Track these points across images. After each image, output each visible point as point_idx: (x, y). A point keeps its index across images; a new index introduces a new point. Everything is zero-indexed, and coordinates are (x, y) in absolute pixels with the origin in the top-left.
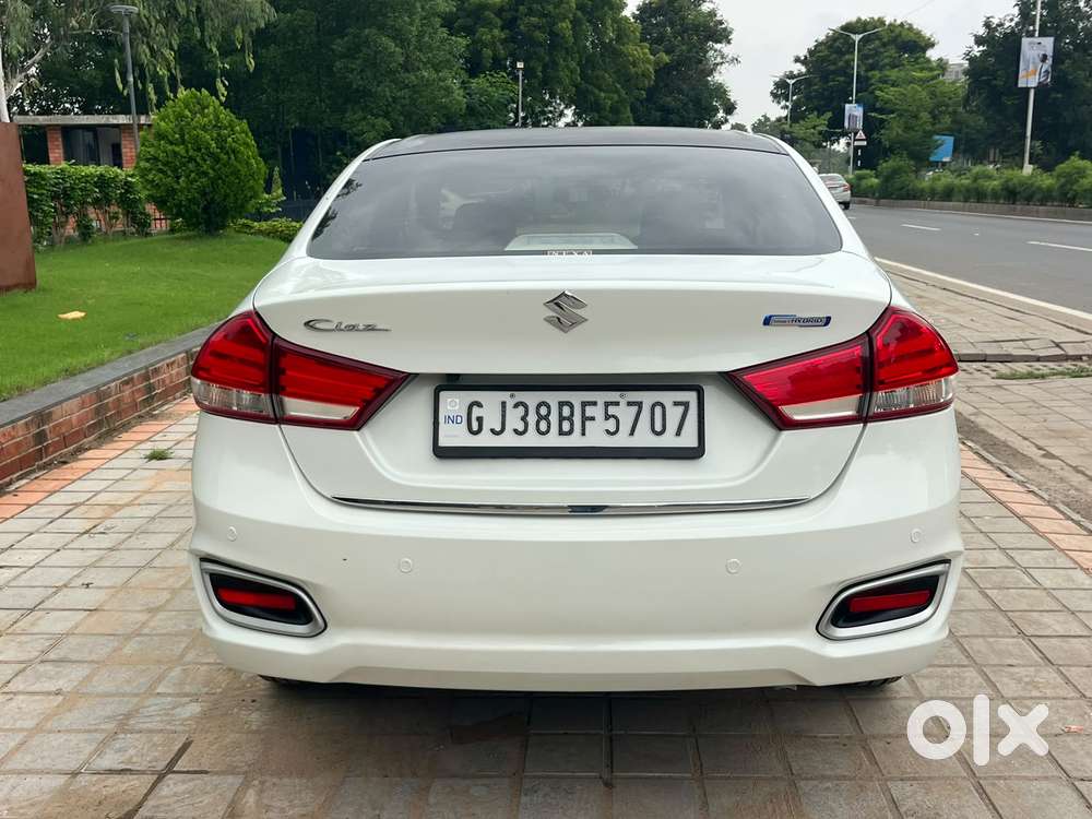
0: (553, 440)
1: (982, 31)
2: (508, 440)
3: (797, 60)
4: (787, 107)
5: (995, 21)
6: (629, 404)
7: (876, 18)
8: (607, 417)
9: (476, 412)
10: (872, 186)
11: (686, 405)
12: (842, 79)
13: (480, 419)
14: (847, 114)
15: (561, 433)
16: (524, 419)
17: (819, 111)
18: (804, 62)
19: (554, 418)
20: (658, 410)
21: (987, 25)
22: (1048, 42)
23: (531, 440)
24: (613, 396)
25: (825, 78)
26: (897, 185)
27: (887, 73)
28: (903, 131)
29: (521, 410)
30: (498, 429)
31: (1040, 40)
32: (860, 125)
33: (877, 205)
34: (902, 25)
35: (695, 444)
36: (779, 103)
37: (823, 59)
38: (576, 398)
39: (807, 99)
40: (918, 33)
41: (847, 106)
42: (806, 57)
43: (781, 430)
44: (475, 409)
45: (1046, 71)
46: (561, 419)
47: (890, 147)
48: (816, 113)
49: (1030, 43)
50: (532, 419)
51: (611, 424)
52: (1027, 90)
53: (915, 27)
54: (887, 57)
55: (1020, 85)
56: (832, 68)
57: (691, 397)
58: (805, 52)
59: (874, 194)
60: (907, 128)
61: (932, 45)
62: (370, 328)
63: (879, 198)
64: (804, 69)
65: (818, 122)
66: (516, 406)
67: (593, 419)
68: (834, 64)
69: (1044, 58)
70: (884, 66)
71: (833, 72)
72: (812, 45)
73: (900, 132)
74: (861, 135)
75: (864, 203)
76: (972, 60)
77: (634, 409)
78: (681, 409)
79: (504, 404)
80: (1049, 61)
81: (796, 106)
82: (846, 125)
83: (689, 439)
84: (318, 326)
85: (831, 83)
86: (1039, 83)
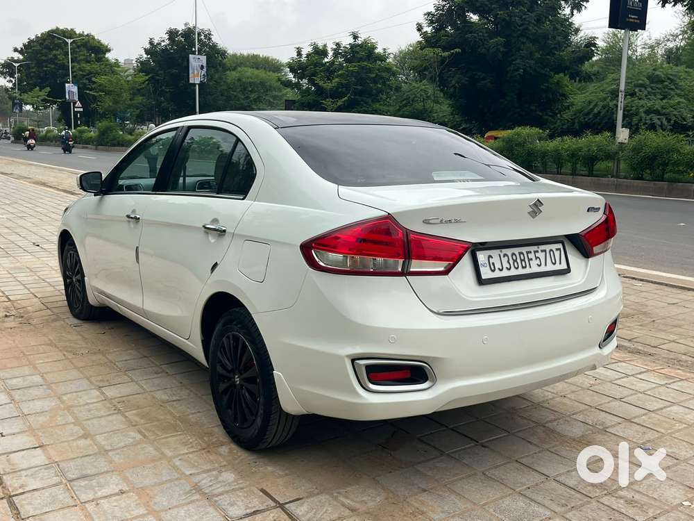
0: (521, 271)
1: (148, 46)
2: (505, 273)
3: (16, 50)
4: (11, 81)
5: (156, 42)
6: (542, 251)
7: (69, 29)
8: (537, 258)
9: (491, 260)
10: (91, 138)
11: (559, 249)
12: (53, 66)
13: (493, 264)
14: (67, 91)
15: (523, 267)
16: (508, 262)
17: (40, 87)
18: (21, 52)
19: (519, 260)
20: (551, 252)
21: (151, 43)
22: (203, 59)
23: (513, 272)
24: (535, 248)
25: (40, 64)
26: (111, 137)
27: (84, 65)
28: (113, 104)
29: (506, 258)
30: (501, 268)
31: (200, 57)
32: (76, 98)
33: (96, 149)
34: (87, 35)
35: (566, 267)
36: (5, 78)
37: (37, 52)
38: (524, 250)
39: (27, 77)
40: (99, 42)
41: (67, 85)
42: (22, 48)
43: (588, 258)
44: (490, 259)
45: (204, 75)
46: (521, 261)
47: (104, 113)
48: (38, 88)
49: (194, 58)
50: (511, 262)
51: (538, 262)
52: (194, 85)
53: (96, 38)
54: (82, 55)
55: (190, 82)
56: (44, 58)
57: (560, 246)
58: (21, 46)
59: (93, 143)
60: (116, 102)
61: (109, 51)
62: (457, 221)
63: (97, 146)
64: (21, 57)
65: (40, 93)
66: (504, 256)
67: (532, 259)
68: (46, 56)
69: (202, 67)
70: (81, 60)
71: (45, 61)
72: (26, 41)
73: (111, 104)
74: (78, 104)
75: (87, 148)
76: (141, 63)
77: (544, 253)
78: (559, 252)
79: (500, 255)
80: (205, 69)
81: (20, 81)
82: (67, 97)
83: (564, 266)
84: (431, 222)
85: (45, 69)
86: (201, 81)
